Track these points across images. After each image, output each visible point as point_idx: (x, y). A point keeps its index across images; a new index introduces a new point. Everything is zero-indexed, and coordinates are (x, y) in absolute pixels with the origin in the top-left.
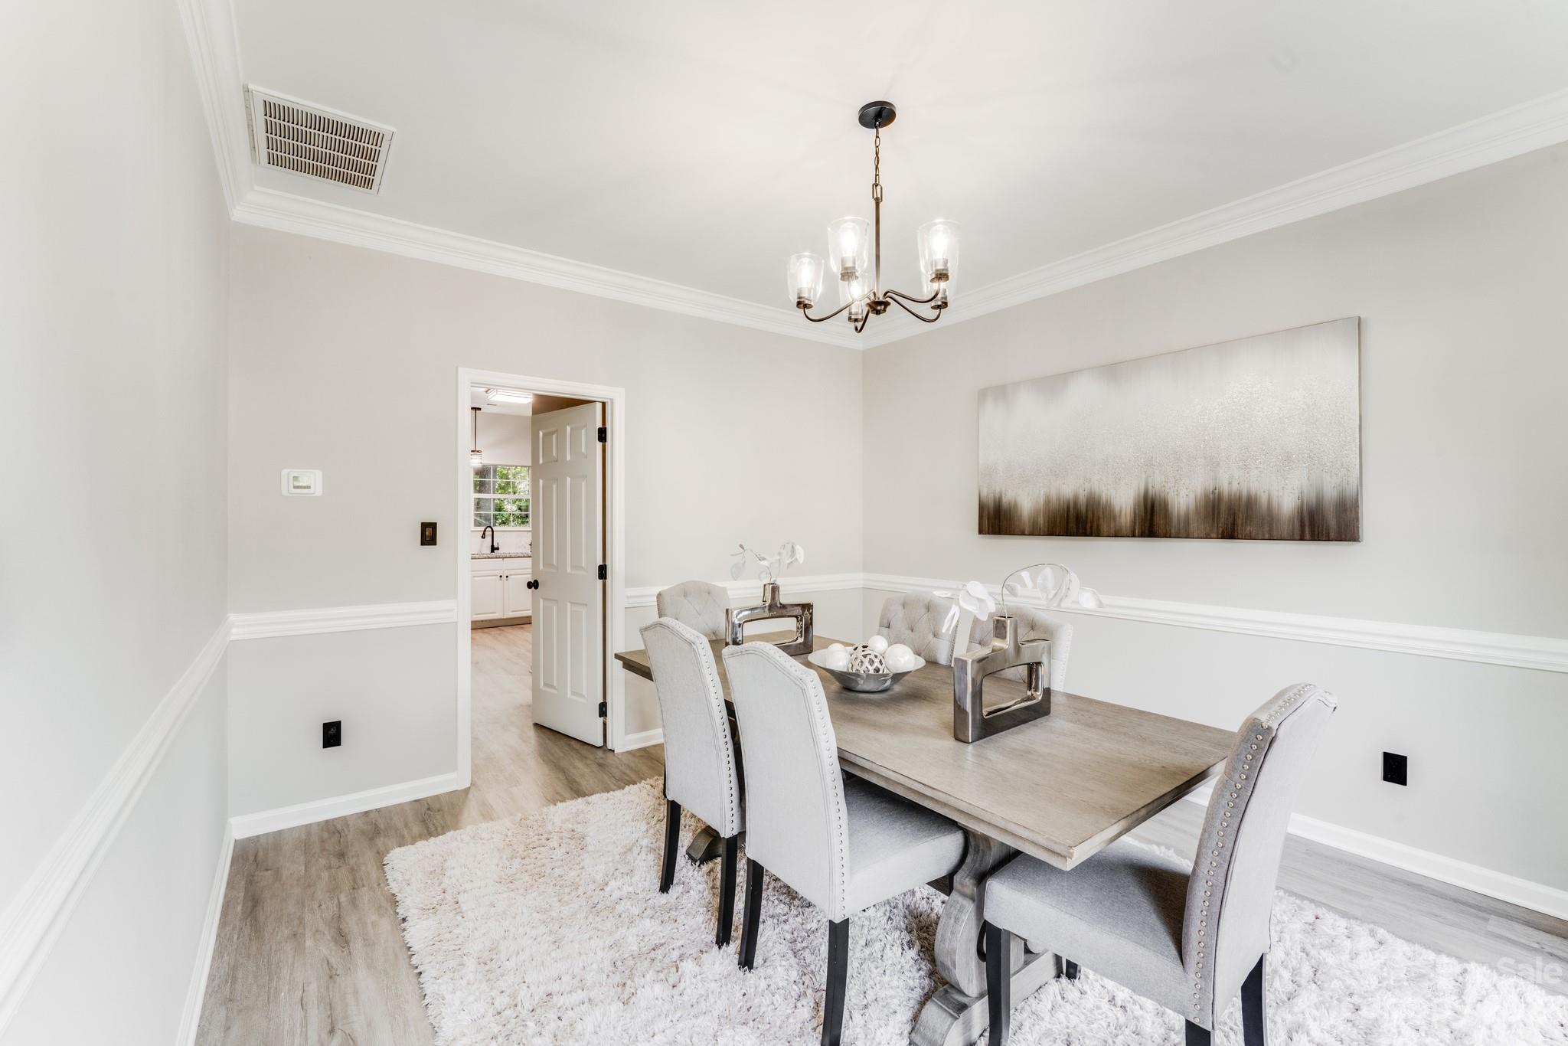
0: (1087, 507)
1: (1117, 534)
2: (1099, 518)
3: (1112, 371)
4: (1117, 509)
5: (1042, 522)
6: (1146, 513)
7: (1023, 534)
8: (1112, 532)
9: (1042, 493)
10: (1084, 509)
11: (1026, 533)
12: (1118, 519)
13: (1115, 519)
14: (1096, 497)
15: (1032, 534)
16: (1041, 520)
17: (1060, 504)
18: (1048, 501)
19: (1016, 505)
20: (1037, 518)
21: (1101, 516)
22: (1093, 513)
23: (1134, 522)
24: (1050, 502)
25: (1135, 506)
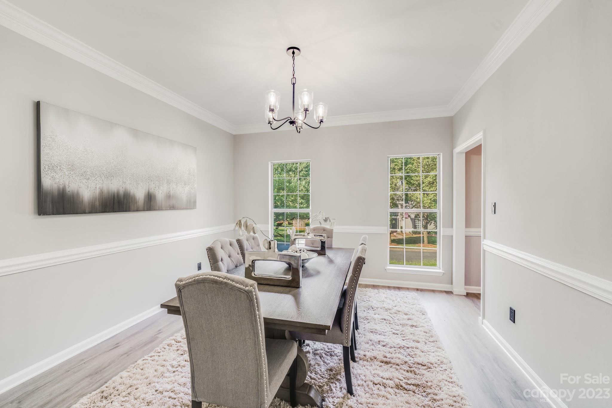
0: (124, 196)
1: (138, 210)
2: (130, 202)
3: (135, 133)
4: (137, 198)
5: (98, 204)
6: (148, 200)
7: (84, 212)
8: (135, 209)
9: (98, 187)
10: (122, 197)
11: (87, 212)
12: (138, 203)
13: (136, 203)
14: (129, 191)
15: (90, 213)
16: (97, 203)
17: (109, 194)
18: (101, 192)
19: (78, 194)
20: (95, 202)
21: (131, 201)
22: (127, 200)
23: (144, 204)
24: (103, 193)
25: (144, 196)
